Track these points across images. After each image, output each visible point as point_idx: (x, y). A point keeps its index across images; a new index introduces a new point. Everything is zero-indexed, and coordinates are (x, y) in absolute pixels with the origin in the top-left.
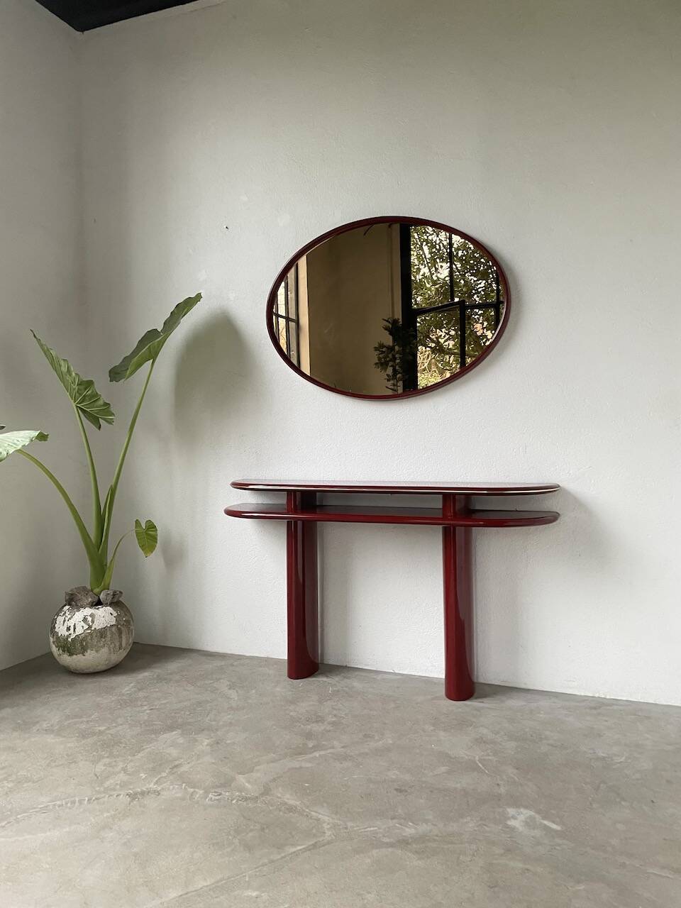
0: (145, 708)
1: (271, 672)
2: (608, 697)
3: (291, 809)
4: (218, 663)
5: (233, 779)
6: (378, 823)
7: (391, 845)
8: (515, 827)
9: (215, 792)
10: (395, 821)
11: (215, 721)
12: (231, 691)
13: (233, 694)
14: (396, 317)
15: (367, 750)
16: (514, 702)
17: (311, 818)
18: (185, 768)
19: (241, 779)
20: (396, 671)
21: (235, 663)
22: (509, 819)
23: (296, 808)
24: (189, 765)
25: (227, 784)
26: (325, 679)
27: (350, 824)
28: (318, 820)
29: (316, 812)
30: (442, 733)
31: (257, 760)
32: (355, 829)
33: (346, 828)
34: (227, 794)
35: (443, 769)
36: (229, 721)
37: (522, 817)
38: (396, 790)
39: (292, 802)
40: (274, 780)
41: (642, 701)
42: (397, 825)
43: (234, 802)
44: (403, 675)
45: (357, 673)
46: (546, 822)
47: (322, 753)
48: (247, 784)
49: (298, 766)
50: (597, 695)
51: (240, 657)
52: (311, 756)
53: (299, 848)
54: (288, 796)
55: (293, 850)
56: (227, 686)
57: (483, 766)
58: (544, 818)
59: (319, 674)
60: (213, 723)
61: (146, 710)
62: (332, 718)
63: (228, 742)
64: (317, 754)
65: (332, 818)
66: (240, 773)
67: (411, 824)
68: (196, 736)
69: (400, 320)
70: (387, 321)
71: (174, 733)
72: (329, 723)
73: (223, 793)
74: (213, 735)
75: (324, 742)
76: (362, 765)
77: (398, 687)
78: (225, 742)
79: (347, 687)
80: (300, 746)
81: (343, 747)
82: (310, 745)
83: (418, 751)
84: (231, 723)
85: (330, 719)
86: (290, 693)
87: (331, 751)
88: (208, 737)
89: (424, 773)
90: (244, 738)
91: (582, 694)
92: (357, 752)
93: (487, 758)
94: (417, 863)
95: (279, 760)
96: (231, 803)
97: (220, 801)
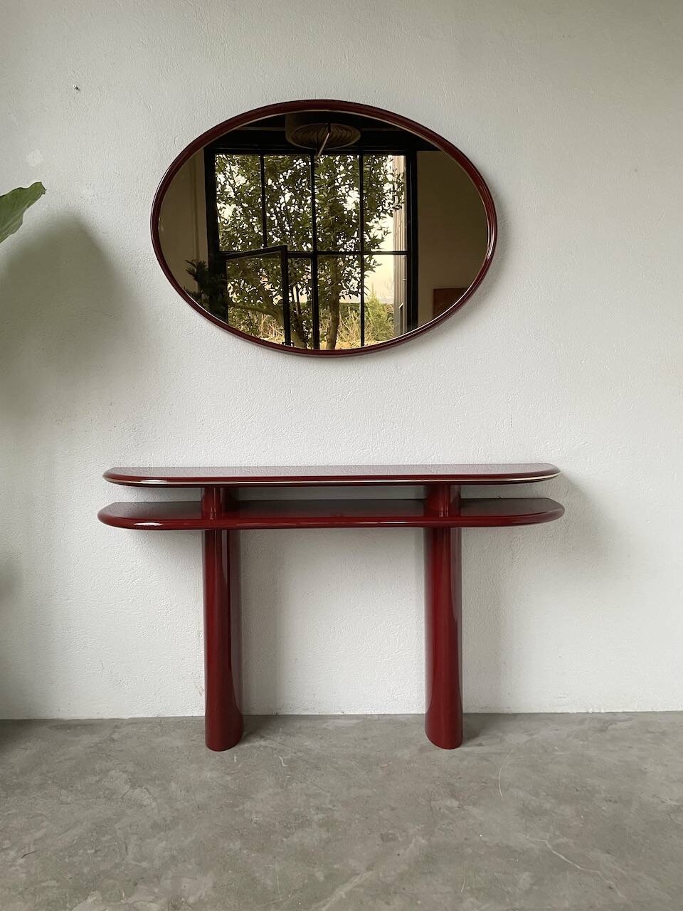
0: (12, 853)
1: (179, 743)
2: (603, 711)
4: (87, 740)
11: (144, 858)
12: (138, 791)
13: (144, 797)
14: (202, 259)
15: (405, 867)
16: (515, 738)
20: (346, 713)
21: (115, 736)
26: (263, 743)
30: (474, 811)
36: (167, 854)
41: (639, 711)
44: (357, 717)
45: (298, 724)
47: (348, 887)
50: (590, 711)
51: (116, 724)
52: (334, 899)
56: (126, 783)
57: (566, 857)
59: (248, 735)
60: (144, 864)
61: (14, 860)
62: (317, 813)
63: (191, 900)
64: (341, 892)
68: (131, 900)
69: (207, 264)
70: (191, 263)
71: (90, 900)
72: (320, 826)
74: (156, 890)
75: (335, 866)
76: (418, 899)
77: (365, 739)
78: (186, 902)
79: (300, 751)
80: (306, 881)
81: (368, 869)
82: (320, 876)
83: (469, 850)
84: (173, 857)
85: (316, 818)
86: (229, 778)
87: (357, 880)
88: (152, 898)
89: (508, 892)
90: (211, 885)
91: (575, 712)
92: (393, 873)
93: (558, 841)
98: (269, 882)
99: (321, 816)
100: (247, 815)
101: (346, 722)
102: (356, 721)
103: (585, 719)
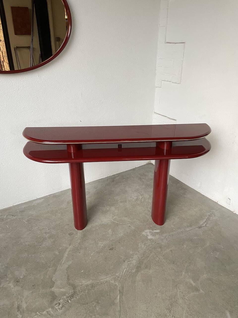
3: (93, 286)
5: (53, 292)
6: (123, 267)
7: (137, 272)
8: (151, 238)
9: (56, 304)
10: (126, 262)
15: (79, 241)
17: (104, 283)
18: (24, 306)
19: (55, 289)
20: (38, 198)
22: (147, 237)
23: (93, 284)
24: (24, 302)
25: (54, 297)
27: (117, 274)
28: (107, 282)
29: (102, 279)
31: (47, 276)
32: (121, 274)
33: (118, 277)
34: (62, 301)
35: (110, 231)
36: (3, 267)
37: (149, 234)
38: (110, 250)
39: (89, 282)
40: (68, 279)
42: (128, 263)
43: (70, 301)
46: (155, 231)
47: (67, 253)
48: (61, 290)
49: (67, 266)
52: (65, 258)
53: (119, 297)
54: (84, 281)
55: (118, 300)
57: (117, 222)
58: (153, 230)
63: (22, 277)
64: (66, 255)
65: (110, 277)
66: (51, 288)
67: (131, 259)
68: (1, 286)
72: (49, 238)
73: (60, 302)
74: (8, 279)
75: (60, 248)
76: (87, 248)
77: (49, 205)
78: (20, 279)
79: (29, 216)
80: (54, 256)
81: (70, 245)
82: (57, 253)
83: (94, 229)
84: (7, 267)
85: (47, 236)
86: (9, 234)
87: (68, 250)
88: (8, 282)
89: (108, 237)
90: (25, 270)
91: (105, 177)
92: (77, 244)
93: (114, 218)
94: (151, 271)
95: (56, 269)
96: (70, 303)
97: (64, 306)
98: (43, 261)
99: (48, 235)
100: (24, 244)
101: (40, 201)
102: (42, 200)
103: (108, 179)
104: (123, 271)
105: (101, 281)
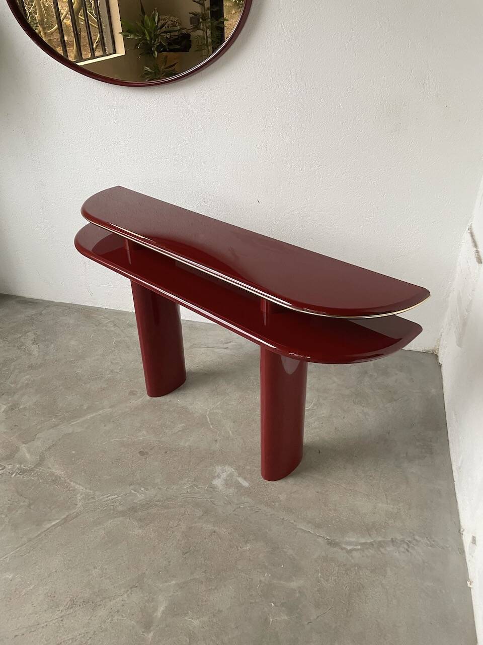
3: (56, 480)
4: (31, 312)
5: (17, 450)
6: (119, 491)
7: (123, 514)
8: (217, 486)
10: (132, 487)
11: (15, 382)
12: (34, 346)
13: (35, 350)
15: (128, 410)
17: (69, 490)
19: (24, 448)
21: (44, 312)
22: (214, 478)
23: (60, 478)
25: (11, 456)
27: (97, 493)
28: (74, 490)
29: (74, 482)
31: (39, 427)
32: (101, 498)
33: (93, 498)
34: (10, 467)
35: (180, 426)
37: (224, 476)
38: (140, 452)
39: (59, 472)
40: (50, 448)
42: (132, 491)
43: (14, 475)
46: (240, 479)
47: (94, 414)
48: (27, 454)
49: (71, 432)
51: (49, 304)
52: (83, 419)
53: (55, 523)
54: (56, 466)
55: (49, 526)
56: (32, 340)
57: (210, 421)
58: (240, 475)
60: (13, 385)
62: (109, 374)
63: (21, 407)
64: (89, 416)
65: (86, 488)
66: (24, 443)
67: (142, 489)
72: (105, 381)
73: (7, 466)
74: (10, 399)
75: (96, 403)
78: (18, 408)
80: (77, 408)
81: (110, 407)
82: (86, 406)
83: (166, 407)
84: (27, 384)
85: (107, 376)
86: (81, 346)
87: (100, 412)
88: (6, 402)
89: (165, 432)
90: (35, 401)
92: (120, 411)
93: (215, 411)
94: (137, 531)
95: (58, 425)
96: (11, 477)
97: (2, 476)
98: (61, 405)
100: (75, 369)
104: (109, 496)
105: (72, 483)
